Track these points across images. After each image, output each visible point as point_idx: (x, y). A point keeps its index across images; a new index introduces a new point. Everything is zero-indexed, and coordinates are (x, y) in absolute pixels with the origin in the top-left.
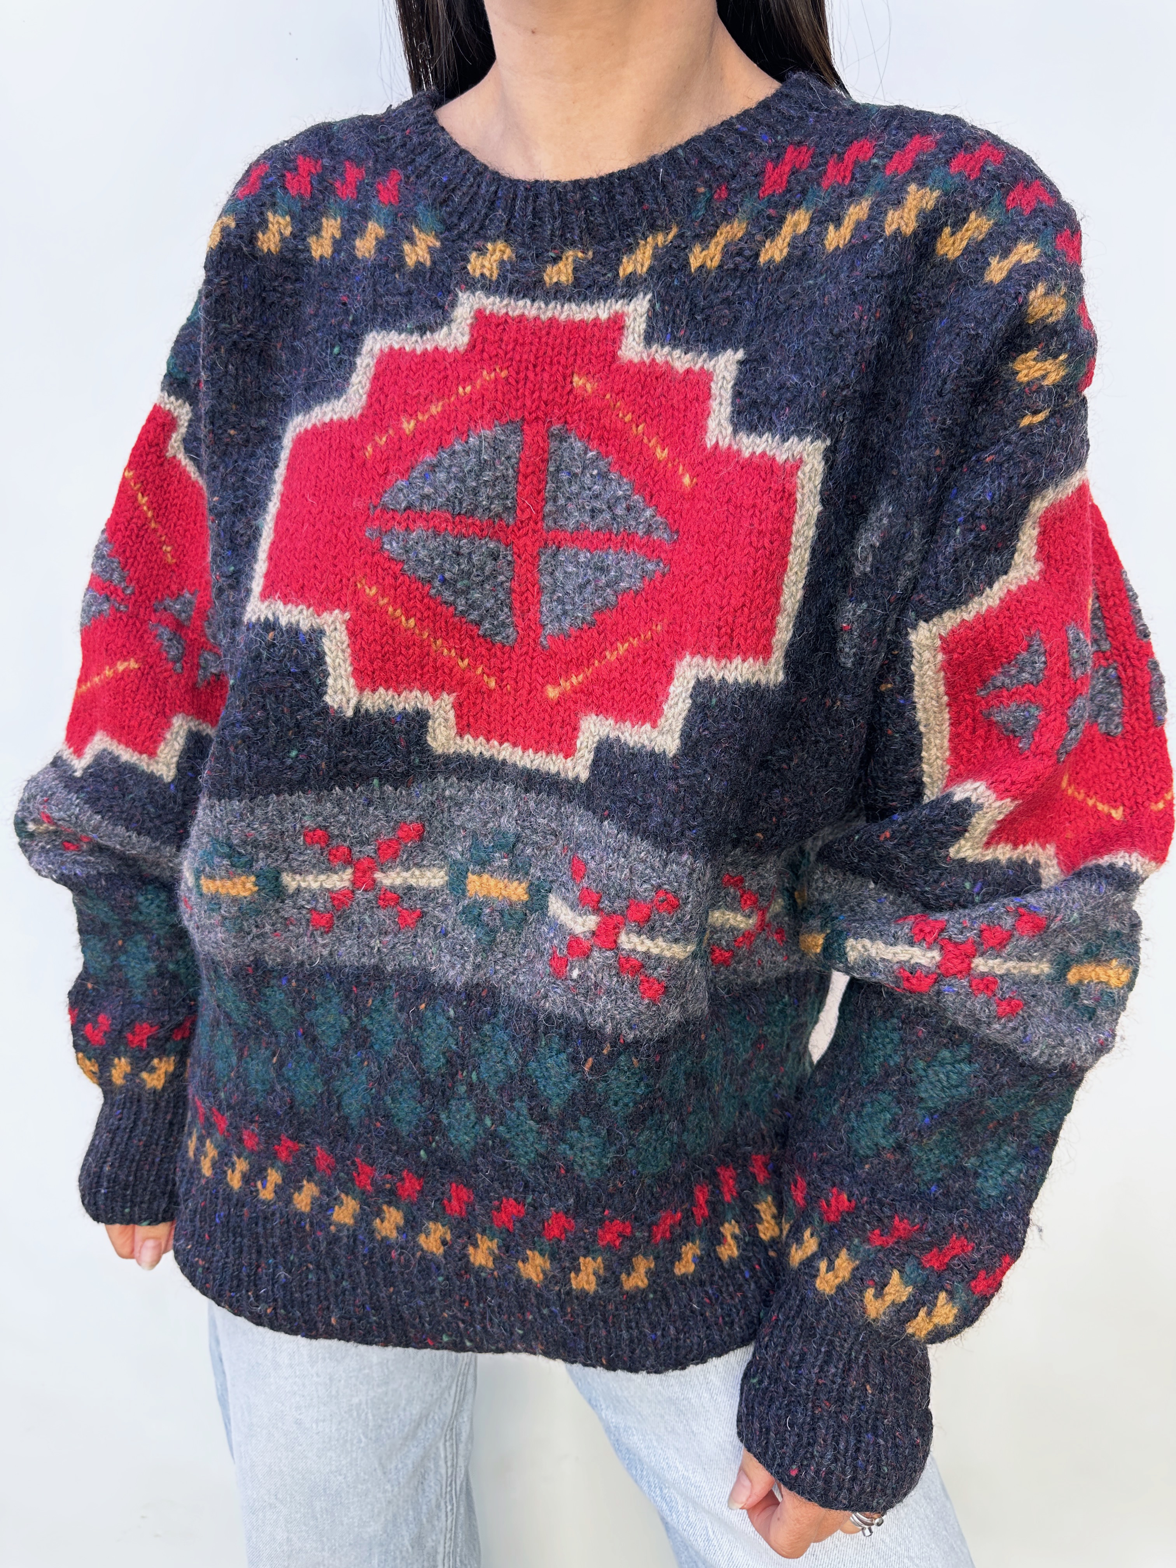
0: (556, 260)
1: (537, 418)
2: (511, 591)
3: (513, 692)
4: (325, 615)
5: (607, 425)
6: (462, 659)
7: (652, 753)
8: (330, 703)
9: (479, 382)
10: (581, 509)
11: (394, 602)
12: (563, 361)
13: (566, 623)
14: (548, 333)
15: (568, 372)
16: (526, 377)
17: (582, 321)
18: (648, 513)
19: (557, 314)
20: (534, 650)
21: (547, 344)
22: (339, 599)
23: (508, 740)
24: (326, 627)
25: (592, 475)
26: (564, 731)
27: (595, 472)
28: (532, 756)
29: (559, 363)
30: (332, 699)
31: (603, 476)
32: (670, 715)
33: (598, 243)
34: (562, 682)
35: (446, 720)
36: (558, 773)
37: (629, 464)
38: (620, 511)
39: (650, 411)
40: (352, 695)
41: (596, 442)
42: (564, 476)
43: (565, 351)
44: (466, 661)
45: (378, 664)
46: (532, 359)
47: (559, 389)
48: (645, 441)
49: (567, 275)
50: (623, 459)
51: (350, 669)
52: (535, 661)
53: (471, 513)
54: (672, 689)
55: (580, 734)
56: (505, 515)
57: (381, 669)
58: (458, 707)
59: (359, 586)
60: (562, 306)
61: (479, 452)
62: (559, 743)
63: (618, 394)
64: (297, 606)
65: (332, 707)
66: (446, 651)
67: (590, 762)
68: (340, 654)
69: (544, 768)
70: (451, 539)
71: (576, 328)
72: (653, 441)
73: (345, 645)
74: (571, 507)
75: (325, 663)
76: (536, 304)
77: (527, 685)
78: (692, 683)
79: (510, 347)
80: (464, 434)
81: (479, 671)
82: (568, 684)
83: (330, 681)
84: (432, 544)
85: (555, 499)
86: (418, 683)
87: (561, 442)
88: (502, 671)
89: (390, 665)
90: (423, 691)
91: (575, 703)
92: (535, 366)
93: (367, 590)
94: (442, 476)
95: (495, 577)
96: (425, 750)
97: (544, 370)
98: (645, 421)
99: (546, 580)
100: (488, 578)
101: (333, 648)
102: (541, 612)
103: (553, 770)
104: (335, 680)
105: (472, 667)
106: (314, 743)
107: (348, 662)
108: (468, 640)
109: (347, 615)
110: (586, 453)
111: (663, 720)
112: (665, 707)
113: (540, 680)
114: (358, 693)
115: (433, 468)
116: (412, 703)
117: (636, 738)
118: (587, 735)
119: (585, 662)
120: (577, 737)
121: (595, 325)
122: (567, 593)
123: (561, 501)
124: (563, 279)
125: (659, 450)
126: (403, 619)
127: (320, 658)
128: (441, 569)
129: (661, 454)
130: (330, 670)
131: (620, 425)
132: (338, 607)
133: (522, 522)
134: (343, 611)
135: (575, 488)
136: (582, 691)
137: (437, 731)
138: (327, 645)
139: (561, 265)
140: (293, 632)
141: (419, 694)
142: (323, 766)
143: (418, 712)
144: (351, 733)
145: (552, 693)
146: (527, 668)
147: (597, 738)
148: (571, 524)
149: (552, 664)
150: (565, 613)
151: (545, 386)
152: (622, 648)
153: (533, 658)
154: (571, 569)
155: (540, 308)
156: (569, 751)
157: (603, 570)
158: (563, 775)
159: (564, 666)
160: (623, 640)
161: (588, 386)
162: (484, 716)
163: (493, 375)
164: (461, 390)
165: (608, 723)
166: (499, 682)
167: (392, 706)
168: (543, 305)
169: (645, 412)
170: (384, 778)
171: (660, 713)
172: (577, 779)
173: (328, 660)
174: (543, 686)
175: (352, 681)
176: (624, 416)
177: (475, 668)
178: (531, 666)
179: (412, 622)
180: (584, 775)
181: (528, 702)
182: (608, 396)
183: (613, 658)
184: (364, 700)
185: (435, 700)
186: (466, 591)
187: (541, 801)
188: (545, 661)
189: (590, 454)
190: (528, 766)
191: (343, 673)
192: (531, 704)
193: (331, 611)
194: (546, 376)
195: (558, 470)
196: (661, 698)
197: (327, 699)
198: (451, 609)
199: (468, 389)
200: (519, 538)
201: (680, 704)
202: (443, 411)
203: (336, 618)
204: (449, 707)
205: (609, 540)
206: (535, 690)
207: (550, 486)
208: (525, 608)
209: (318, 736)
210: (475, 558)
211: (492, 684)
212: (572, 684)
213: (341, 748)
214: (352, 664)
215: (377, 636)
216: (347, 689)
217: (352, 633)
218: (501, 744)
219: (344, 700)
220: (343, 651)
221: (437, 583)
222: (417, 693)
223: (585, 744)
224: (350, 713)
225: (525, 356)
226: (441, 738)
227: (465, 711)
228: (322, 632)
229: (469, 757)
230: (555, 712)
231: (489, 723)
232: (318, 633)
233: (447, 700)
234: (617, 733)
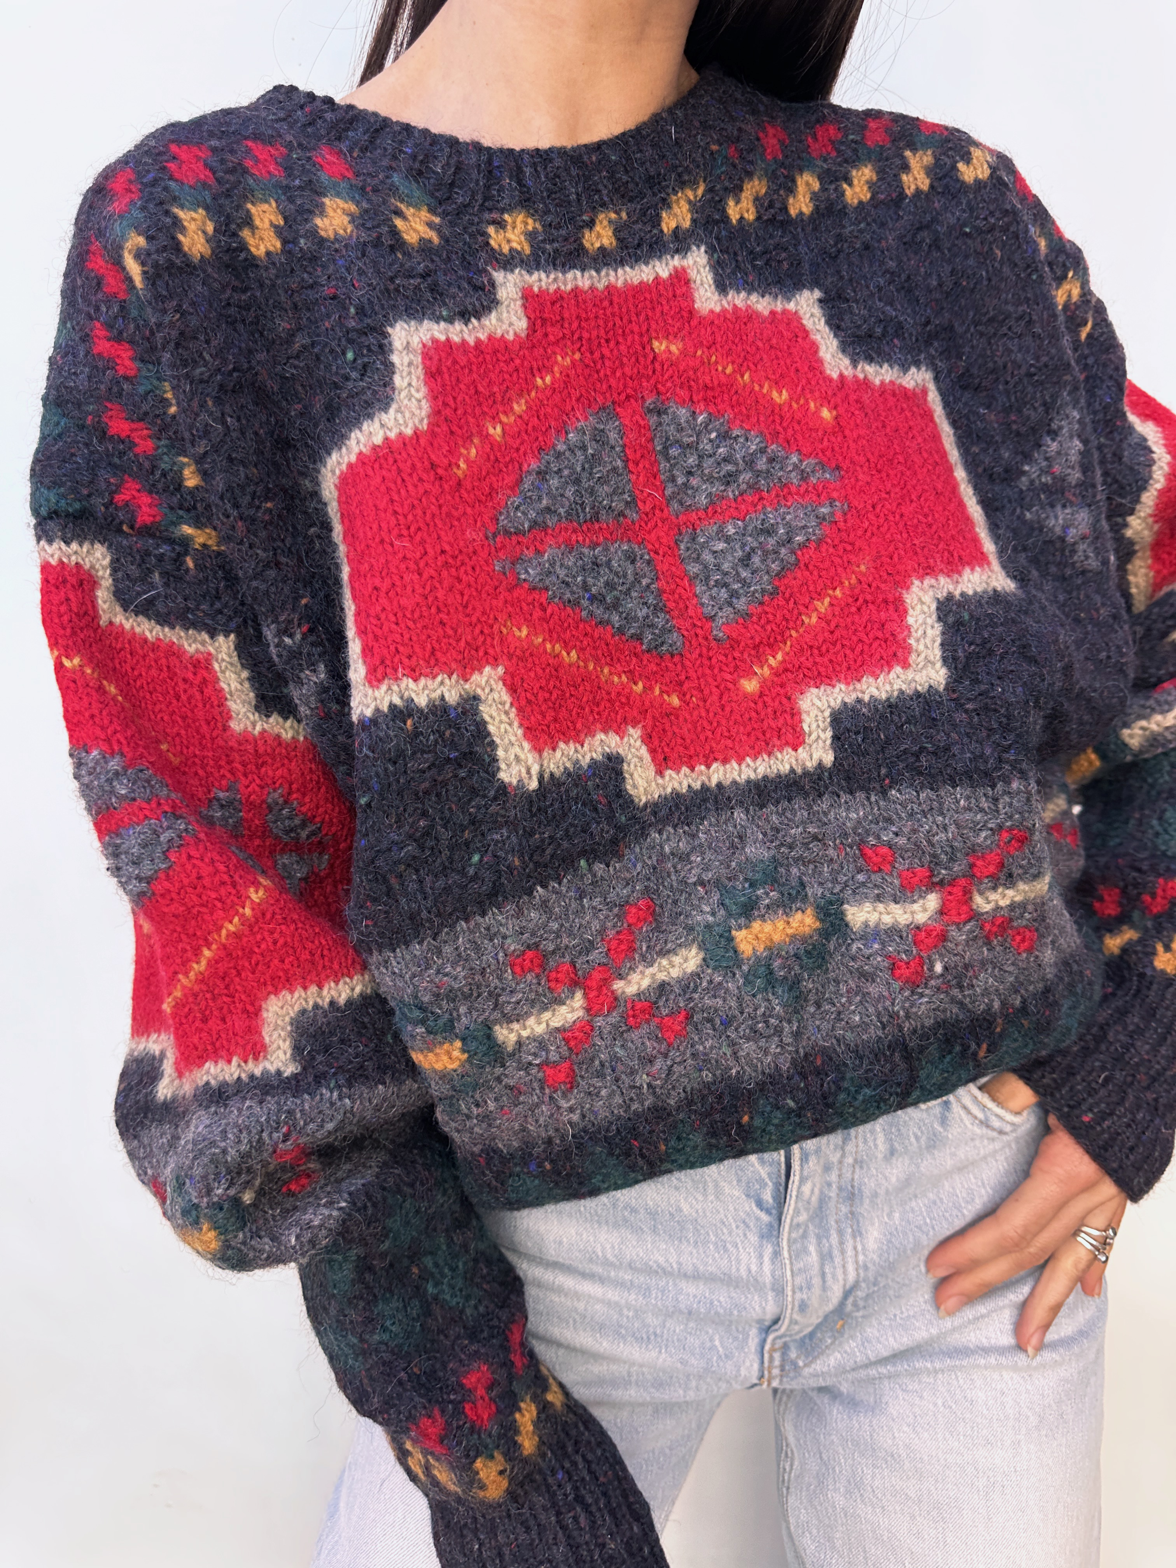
0: (591, 224)
1: (628, 397)
2: (661, 592)
3: (701, 704)
4: (475, 677)
5: (708, 381)
6: (636, 683)
7: (918, 695)
8: (507, 780)
9: (556, 369)
10: (710, 479)
11: (551, 636)
12: (636, 329)
13: (741, 604)
14: (611, 303)
15: (645, 339)
16: (603, 357)
17: (641, 283)
18: (794, 459)
19: (612, 279)
20: (709, 649)
21: (613, 315)
22: (486, 653)
23: (716, 759)
24: (479, 691)
25: (711, 441)
26: (781, 721)
27: (713, 435)
28: (752, 764)
29: (632, 332)
30: (508, 774)
31: (724, 436)
32: (921, 647)
33: (631, 200)
34: (756, 669)
35: (641, 759)
36: (792, 771)
37: (748, 417)
38: (762, 464)
39: (749, 357)
40: (530, 761)
41: (702, 405)
42: (674, 452)
43: (634, 318)
44: (640, 685)
45: (550, 714)
46: (602, 333)
47: (642, 360)
48: (757, 388)
49: (608, 238)
50: (740, 412)
51: (520, 732)
52: (714, 660)
53: (596, 517)
54: (910, 620)
55: (804, 716)
56: (627, 512)
57: (555, 720)
58: (647, 739)
59: (505, 631)
60: (616, 271)
61: (584, 448)
62: (779, 737)
63: (709, 348)
64: (434, 677)
65: (510, 784)
66: (616, 679)
67: (829, 742)
68: (504, 717)
69: (772, 772)
70: (586, 551)
71: (638, 291)
72: (766, 386)
73: (507, 706)
74: (694, 482)
75: (489, 734)
76: (586, 274)
77: (714, 690)
78: (934, 606)
79: (575, 325)
80: (562, 430)
81: (657, 692)
82: (766, 669)
83: (500, 753)
84: (570, 561)
85: (673, 479)
86: (598, 726)
87: (659, 413)
88: (681, 684)
89: (563, 713)
90: (605, 731)
91: (782, 685)
92: (607, 341)
93: (517, 633)
94: (554, 482)
95: (639, 582)
96: (628, 802)
97: (618, 343)
98: (748, 368)
99: (693, 569)
100: (633, 585)
101: (495, 714)
102: (702, 604)
103: (785, 768)
104: (506, 751)
105: (648, 688)
106: (497, 837)
107: (516, 724)
108: (634, 660)
109: (501, 670)
110: (695, 419)
111: (913, 656)
112: (912, 641)
113: (728, 677)
114: (537, 755)
115: (542, 474)
116: (599, 749)
117: (888, 688)
118: (812, 715)
119: (779, 638)
120: (801, 721)
121: (658, 284)
122: (726, 574)
123: (680, 480)
124: (606, 242)
125: (775, 395)
126: (564, 653)
127: (481, 731)
128: (585, 587)
129: (781, 397)
130: (497, 740)
131: (724, 380)
132: (488, 663)
133: (647, 514)
134: (495, 665)
135: (692, 460)
136: (786, 670)
137: (636, 775)
138: (487, 711)
139: (598, 228)
140: (439, 709)
141: (603, 737)
142: (517, 863)
143: (609, 757)
144: (539, 809)
145: (750, 686)
146: (708, 671)
147: (827, 713)
148: (703, 500)
149: (737, 654)
150: (734, 594)
151: (625, 360)
152: (823, 606)
153: (710, 659)
154: (721, 546)
155: (591, 277)
156: (797, 740)
157: (769, 532)
158: (799, 771)
159: (753, 652)
160: (820, 596)
161: (673, 348)
162: (679, 741)
163: (568, 359)
164: (539, 381)
165: (837, 690)
166: (682, 696)
167: (578, 761)
168: (594, 273)
169: (745, 358)
170: (592, 854)
171: (908, 649)
172: (820, 765)
173: (491, 728)
174: (735, 683)
175: (526, 745)
176: (724, 368)
177: (651, 689)
178: (711, 667)
179: (573, 654)
180: (829, 758)
181: (723, 708)
182: (699, 353)
183: (814, 619)
184: (545, 764)
185: (622, 738)
186: (615, 605)
187: (784, 810)
188: (726, 656)
189: (700, 419)
190: (753, 776)
191: (513, 739)
192: (728, 709)
193: (480, 670)
194: (622, 348)
195: (666, 448)
196: (900, 637)
197: (503, 775)
198: (609, 628)
199: (548, 379)
200: (649, 532)
201: (930, 632)
202: (529, 408)
203: (490, 677)
204: (639, 743)
205: (761, 499)
206: (727, 690)
207: (664, 465)
208: (681, 605)
209: (501, 827)
210: (614, 564)
211: (675, 701)
212: (771, 667)
213: (531, 834)
214: (521, 725)
215: (543, 683)
216: (523, 757)
217: (512, 689)
218: (708, 767)
219: (524, 771)
220: (507, 713)
221: (585, 603)
222: (600, 736)
223: (814, 726)
224: (534, 785)
225: (595, 333)
226: (641, 783)
227: (656, 743)
228: (476, 698)
229: (676, 796)
230: (760, 704)
231: (686, 748)
232: (471, 703)
233: (635, 733)
234: (854, 696)
